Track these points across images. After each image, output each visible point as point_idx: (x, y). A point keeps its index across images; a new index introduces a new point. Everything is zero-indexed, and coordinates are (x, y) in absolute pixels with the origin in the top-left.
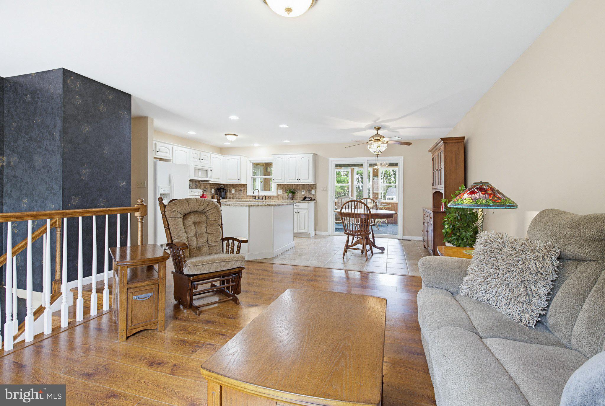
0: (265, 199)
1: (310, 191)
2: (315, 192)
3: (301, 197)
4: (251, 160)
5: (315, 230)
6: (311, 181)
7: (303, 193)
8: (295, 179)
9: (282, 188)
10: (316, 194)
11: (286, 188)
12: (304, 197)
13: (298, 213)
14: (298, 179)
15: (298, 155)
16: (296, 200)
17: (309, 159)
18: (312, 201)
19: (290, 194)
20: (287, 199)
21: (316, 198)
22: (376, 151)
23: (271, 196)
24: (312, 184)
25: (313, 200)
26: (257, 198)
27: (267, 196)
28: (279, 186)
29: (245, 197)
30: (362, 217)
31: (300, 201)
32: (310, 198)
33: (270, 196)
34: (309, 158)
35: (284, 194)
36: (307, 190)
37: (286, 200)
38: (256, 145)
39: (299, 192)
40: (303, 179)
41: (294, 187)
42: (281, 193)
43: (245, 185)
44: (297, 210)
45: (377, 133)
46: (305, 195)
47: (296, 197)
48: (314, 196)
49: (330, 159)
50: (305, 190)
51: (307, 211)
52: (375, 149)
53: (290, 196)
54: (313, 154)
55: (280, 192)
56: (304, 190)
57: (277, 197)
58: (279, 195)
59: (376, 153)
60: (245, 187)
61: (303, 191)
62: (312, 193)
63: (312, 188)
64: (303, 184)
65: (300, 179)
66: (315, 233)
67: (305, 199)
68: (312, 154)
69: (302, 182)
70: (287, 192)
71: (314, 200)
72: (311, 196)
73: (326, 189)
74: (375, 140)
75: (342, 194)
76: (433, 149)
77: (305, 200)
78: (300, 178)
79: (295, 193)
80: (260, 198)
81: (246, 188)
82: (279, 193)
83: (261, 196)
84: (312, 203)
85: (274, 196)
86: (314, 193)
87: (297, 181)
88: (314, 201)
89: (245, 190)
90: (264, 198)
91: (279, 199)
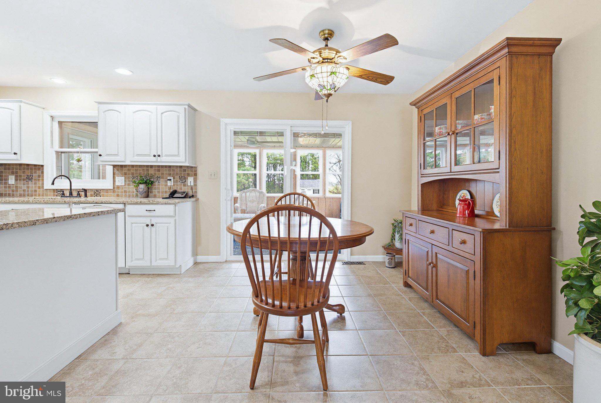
0: (86, 196)
1: (183, 179)
2: (195, 180)
3: (166, 192)
4: (53, 114)
5: (195, 253)
6: (184, 160)
7: (169, 183)
8: (149, 155)
9: (125, 174)
10: (195, 185)
11: (133, 174)
12: (172, 190)
13: (152, 225)
14: (155, 156)
15: (155, 106)
16: (155, 196)
17: (178, 117)
18: (188, 199)
19: (142, 186)
20: (137, 196)
21: (196, 192)
22: (325, 84)
23: (100, 190)
24: (187, 167)
25: (190, 197)
26: (67, 193)
27: (91, 190)
28: (119, 168)
29: (40, 191)
30: (297, 248)
31: (161, 200)
32: (184, 193)
33: (97, 190)
34: (178, 114)
35: (129, 185)
36: (177, 177)
37: (133, 197)
38: (58, 81)
39: (162, 181)
40: (166, 156)
41: (151, 171)
42: (124, 184)
43: (40, 168)
44: (149, 218)
45: (327, 45)
46: (175, 188)
47: (155, 191)
48: (192, 189)
49: (224, 121)
50: (174, 178)
51: (172, 220)
52: (325, 79)
53: (141, 190)
54: (187, 107)
55: (120, 181)
56: (172, 178)
57: (114, 192)
58: (118, 187)
59: (325, 92)
60: (39, 172)
61: (170, 180)
62: (189, 184)
63: (188, 175)
64: (170, 167)
65: (159, 156)
66: (195, 259)
67: (173, 195)
68: (185, 106)
69: (165, 161)
70: (135, 182)
71: (193, 196)
72: (184, 189)
73: (215, 176)
74: (324, 59)
75: (246, 186)
76: (421, 101)
77: (173, 198)
78: (159, 153)
79: (152, 183)
80: (75, 194)
81: (43, 172)
82: (117, 184)
83: (74, 190)
84: (188, 204)
85: (107, 191)
86: (192, 184)
87: (154, 159)
88: (193, 199)
89: (39, 176)
90: (83, 194)
91: (118, 196)
